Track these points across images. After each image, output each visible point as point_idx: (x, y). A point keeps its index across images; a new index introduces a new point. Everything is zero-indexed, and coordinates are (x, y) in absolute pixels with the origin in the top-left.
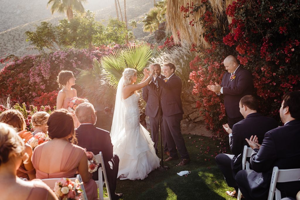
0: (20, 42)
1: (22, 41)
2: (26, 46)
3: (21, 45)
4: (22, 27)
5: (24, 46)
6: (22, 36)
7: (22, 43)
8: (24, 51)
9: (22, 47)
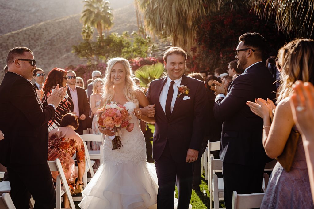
0: (35, 41)
1: (37, 40)
2: (41, 45)
3: (37, 44)
4: (38, 26)
5: (40, 46)
6: (38, 35)
7: (37, 43)
8: (39, 51)
9: (37, 47)
